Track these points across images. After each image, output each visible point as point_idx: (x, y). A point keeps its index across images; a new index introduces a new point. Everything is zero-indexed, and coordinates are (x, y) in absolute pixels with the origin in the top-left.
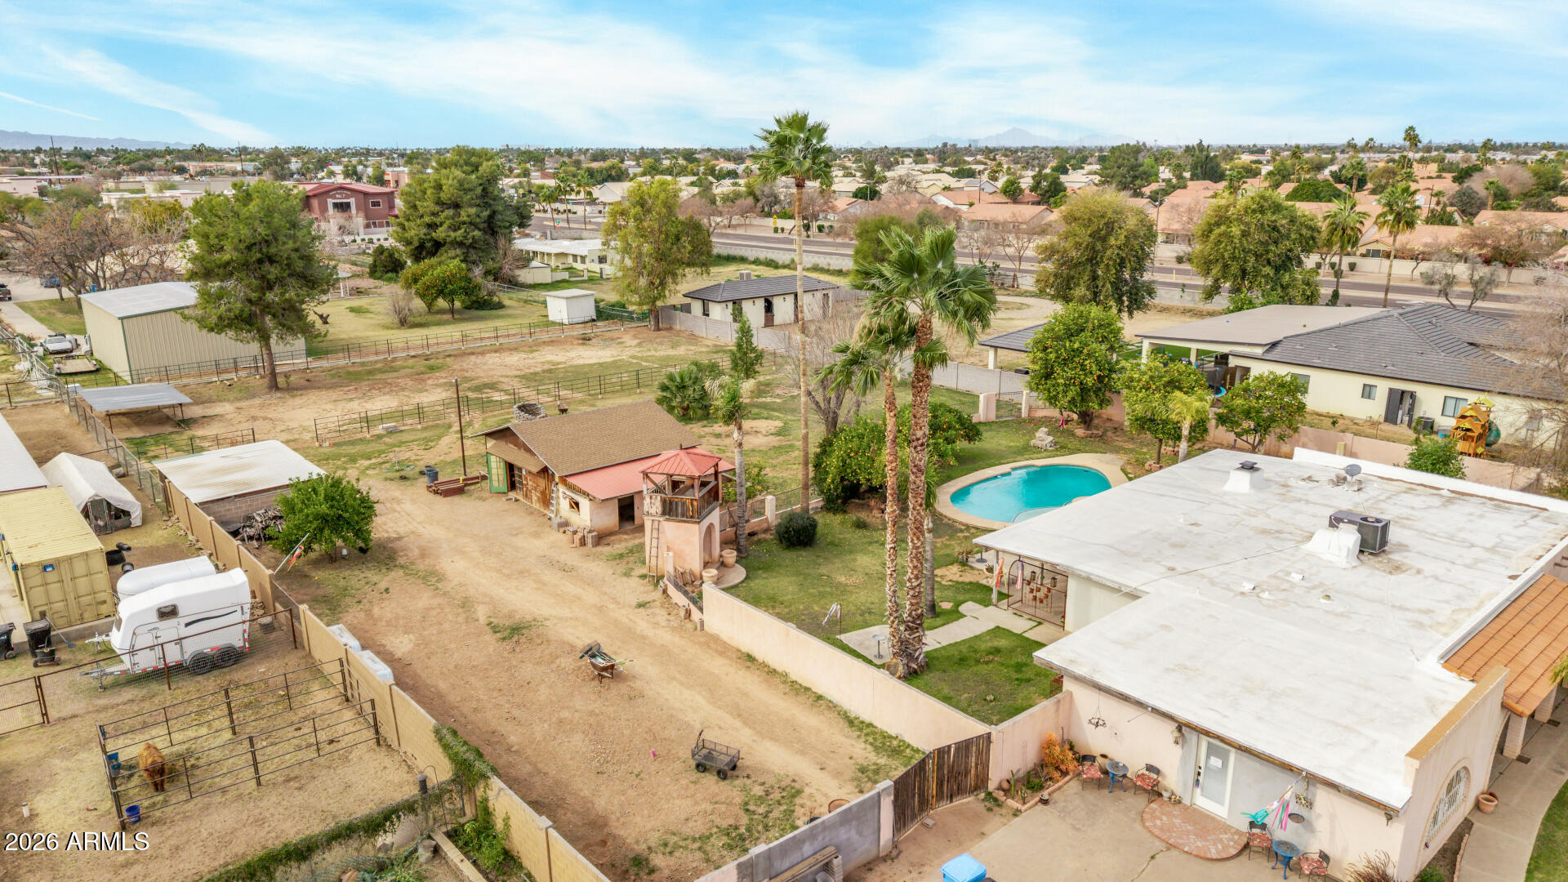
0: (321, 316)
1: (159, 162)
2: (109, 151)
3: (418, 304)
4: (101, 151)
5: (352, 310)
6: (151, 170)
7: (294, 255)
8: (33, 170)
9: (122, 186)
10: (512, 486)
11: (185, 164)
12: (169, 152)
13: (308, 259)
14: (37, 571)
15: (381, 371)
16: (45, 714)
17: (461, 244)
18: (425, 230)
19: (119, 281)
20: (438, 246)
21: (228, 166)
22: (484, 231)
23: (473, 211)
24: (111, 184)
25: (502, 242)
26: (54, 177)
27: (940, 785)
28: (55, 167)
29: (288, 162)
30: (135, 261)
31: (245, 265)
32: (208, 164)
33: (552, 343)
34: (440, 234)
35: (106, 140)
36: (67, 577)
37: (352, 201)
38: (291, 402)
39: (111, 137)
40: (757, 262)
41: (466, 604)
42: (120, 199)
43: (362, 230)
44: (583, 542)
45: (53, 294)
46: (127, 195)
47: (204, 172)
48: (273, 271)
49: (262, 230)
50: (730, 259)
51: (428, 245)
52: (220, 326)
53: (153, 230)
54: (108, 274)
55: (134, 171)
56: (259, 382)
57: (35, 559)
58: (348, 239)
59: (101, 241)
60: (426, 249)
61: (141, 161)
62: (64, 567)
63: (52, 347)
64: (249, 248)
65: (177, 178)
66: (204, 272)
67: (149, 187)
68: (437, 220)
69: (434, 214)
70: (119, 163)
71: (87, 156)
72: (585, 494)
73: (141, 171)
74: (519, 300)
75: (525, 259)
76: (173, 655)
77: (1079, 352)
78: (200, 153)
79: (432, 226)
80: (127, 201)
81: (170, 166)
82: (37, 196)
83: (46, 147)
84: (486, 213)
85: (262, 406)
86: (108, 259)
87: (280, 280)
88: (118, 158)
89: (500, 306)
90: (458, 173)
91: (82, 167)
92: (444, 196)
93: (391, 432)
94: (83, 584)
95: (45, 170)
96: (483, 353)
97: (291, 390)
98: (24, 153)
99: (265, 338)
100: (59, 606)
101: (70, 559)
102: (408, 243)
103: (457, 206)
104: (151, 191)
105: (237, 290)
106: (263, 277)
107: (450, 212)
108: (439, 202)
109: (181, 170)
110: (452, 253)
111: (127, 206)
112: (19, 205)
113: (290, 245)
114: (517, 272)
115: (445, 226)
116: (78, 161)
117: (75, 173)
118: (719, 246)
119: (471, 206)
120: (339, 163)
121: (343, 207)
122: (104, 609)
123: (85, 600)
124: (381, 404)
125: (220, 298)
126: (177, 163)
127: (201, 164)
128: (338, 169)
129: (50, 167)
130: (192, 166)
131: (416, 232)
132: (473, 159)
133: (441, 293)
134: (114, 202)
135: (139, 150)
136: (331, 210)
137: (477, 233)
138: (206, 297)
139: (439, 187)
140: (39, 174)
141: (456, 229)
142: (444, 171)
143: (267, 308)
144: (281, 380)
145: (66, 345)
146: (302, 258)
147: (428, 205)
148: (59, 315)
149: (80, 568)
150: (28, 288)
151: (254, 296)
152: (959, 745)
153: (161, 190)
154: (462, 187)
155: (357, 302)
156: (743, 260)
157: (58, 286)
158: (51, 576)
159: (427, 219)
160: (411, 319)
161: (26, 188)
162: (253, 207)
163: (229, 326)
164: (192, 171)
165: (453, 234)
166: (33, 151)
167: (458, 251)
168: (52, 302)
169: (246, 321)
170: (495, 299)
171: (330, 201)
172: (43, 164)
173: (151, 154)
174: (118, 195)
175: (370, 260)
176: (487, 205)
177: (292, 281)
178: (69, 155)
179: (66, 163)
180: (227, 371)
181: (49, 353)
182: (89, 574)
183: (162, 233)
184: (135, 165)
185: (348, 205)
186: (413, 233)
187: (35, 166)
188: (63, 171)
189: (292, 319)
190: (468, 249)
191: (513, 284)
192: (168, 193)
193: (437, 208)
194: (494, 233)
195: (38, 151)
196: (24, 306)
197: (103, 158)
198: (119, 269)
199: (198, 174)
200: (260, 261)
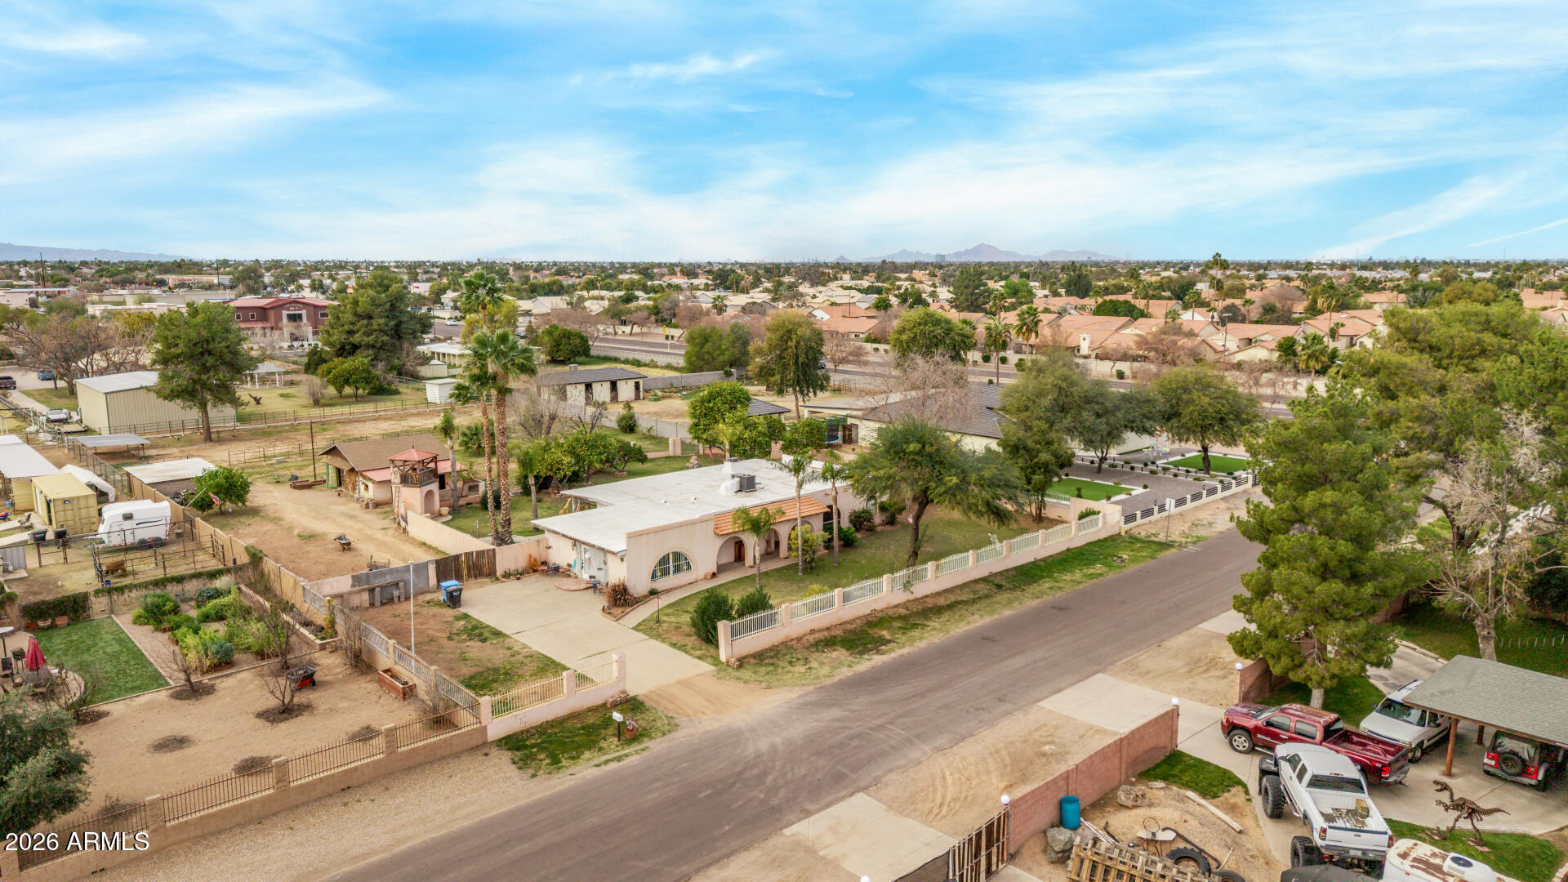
0: (255, 399)
1: (141, 276)
2: (92, 262)
3: (331, 391)
4: (84, 264)
5: (282, 395)
6: (132, 282)
7: (225, 351)
8: (21, 283)
9: (105, 299)
10: (340, 484)
11: (165, 277)
12: (150, 265)
13: (235, 353)
14: (60, 503)
15: (287, 431)
16: (65, 559)
17: (373, 346)
18: (344, 336)
19: (102, 372)
20: (355, 348)
21: (205, 279)
22: (392, 336)
23: (382, 321)
24: (95, 297)
25: (406, 345)
26: (40, 290)
27: (469, 569)
28: (41, 279)
29: (262, 276)
30: (116, 359)
31: (191, 356)
32: (186, 277)
33: (418, 415)
34: (357, 338)
35: (90, 252)
36: (76, 508)
37: (304, 312)
38: (219, 448)
39: (94, 249)
40: (626, 362)
41: (290, 529)
42: (104, 310)
43: (310, 336)
44: (367, 506)
45: (50, 384)
46: (110, 307)
47: (182, 285)
48: (210, 361)
49: (205, 333)
50: (607, 359)
51: (347, 347)
52: (171, 396)
53: (131, 335)
54: (95, 368)
55: (116, 283)
56: (199, 436)
57: (60, 496)
58: (296, 344)
59: (91, 343)
60: (346, 350)
61: (123, 274)
62: (75, 502)
63: (52, 417)
64: (195, 345)
65: (156, 291)
66: (164, 360)
67: (129, 300)
68: (355, 328)
69: (352, 323)
70: (102, 276)
71: (71, 268)
72: (370, 479)
73: (123, 284)
74: (413, 389)
75: (425, 360)
76: (130, 540)
77: (712, 408)
78: (180, 267)
79: (351, 333)
80: (109, 312)
81: (151, 279)
82: (28, 307)
83: (31, 258)
84: (393, 323)
85: (198, 450)
86: (97, 356)
87: (215, 367)
88: (102, 270)
89: (397, 392)
90: (372, 293)
91: (67, 280)
92: (359, 310)
93: (279, 462)
94: (84, 512)
95: (32, 282)
96: (364, 421)
97: (220, 441)
98: (11, 264)
99: (203, 406)
100: (71, 523)
101: (78, 498)
102: (332, 345)
103: (370, 317)
104: (131, 305)
105: (186, 373)
106: (204, 365)
107: (365, 322)
108: (356, 314)
109: (161, 283)
110: (366, 353)
111: (110, 316)
112: (16, 316)
113: (223, 344)
114: (419, 368)
115: (360, 333)
116: (64, 274)
117: (60, 286)
118: (597, 348)
119: (381, 317)
120: (309, 277)
121: (294, 318)
122: (94, 527)
123: (84, 521)
124: (281, 448)
125: (173, 378)
126: (159, 277)
127: (180, 277)
128: (306, 282)
129: (37, 280)
130: (172, 279)
131: (338, 337)
132: (386, 282)
133: (347, 382)
134: (98, 313)
135: (122, 262)
136: (285, 320)
137: (385, 338)
138: (164, 377)
139: (356, 303)
140: (27, 286)
141: (368, 334)
142: (362, 291)
143: (204, 385)
144: (214, 436)
145: (63, 416)
146: (230, 352)
147: (348, 317)
148: (55, 399)
149: (83, 503)
150: (28, 380)
151: (196, 377)
152: (478, 553)
153: (140, 303)
154: (374, 303)
155: (288, 390)
156: (616, 360)
157: (54, 379)
158: (68, 506)
159: (346, 328)
160: (322, 401)
161: (17, 300)
162: (199, 318)
163: (178, 396)
164: (171, 284)
165: (366, 339)
166: (19, 264)
167: (370, 352)
168: (48, 390)
169: (190, 393)
170: (393, 387)
171: (285, 313)
172: (30, 277)
173: (132, 267)
174: (102, 307)
175: (305, 360)
176: (394, 317)
177: (224, 368)
178: (53, 267)
179: (52, 276)
180: (177, 431)
181: (49, 421)
182: (87, 507)
183: (138, 338)
184: (118, 278)
185: (300, 316)
186: (335, 338)
187: (21, 278)
188: (49, 284)
189: (225, 394)
190: (379, 350)
191: (416, 377)
192: (146, 305)
193: (355, 319)
194: (400, 338)
195: (25, 263)
196: (27, 393)
197: (85, 270)
198: (104, 364)
199: (176, 287)
200: (202, 354)
